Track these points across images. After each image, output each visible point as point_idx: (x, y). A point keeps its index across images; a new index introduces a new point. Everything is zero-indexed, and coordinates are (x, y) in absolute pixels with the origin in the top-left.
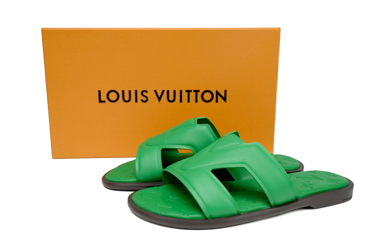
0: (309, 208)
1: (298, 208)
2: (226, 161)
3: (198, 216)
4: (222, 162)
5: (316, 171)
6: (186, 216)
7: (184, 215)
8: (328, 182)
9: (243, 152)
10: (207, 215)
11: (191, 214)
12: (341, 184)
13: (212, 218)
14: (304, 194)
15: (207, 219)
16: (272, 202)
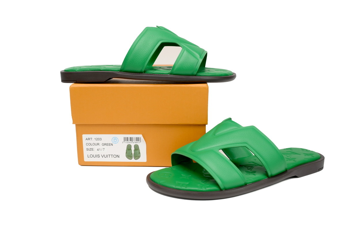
0: (295, 177)
1: (288, 177)
2: (230, 142)
3: (214, 188)
4: (227, 143)
5: (291, 148)
6: (204, 189)
7: (202, 188)
8: (305, 156)
9: (243, 134)
10: (222, 187)
11: (208, 187)
12: (315, 157)
13: (226, 189)
14: (291, 166)
15: (221, 190)
16: (269, 174)
